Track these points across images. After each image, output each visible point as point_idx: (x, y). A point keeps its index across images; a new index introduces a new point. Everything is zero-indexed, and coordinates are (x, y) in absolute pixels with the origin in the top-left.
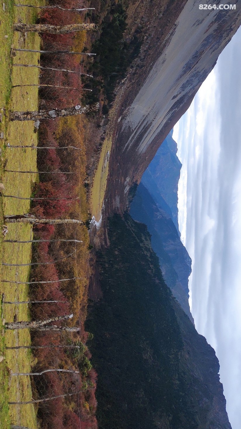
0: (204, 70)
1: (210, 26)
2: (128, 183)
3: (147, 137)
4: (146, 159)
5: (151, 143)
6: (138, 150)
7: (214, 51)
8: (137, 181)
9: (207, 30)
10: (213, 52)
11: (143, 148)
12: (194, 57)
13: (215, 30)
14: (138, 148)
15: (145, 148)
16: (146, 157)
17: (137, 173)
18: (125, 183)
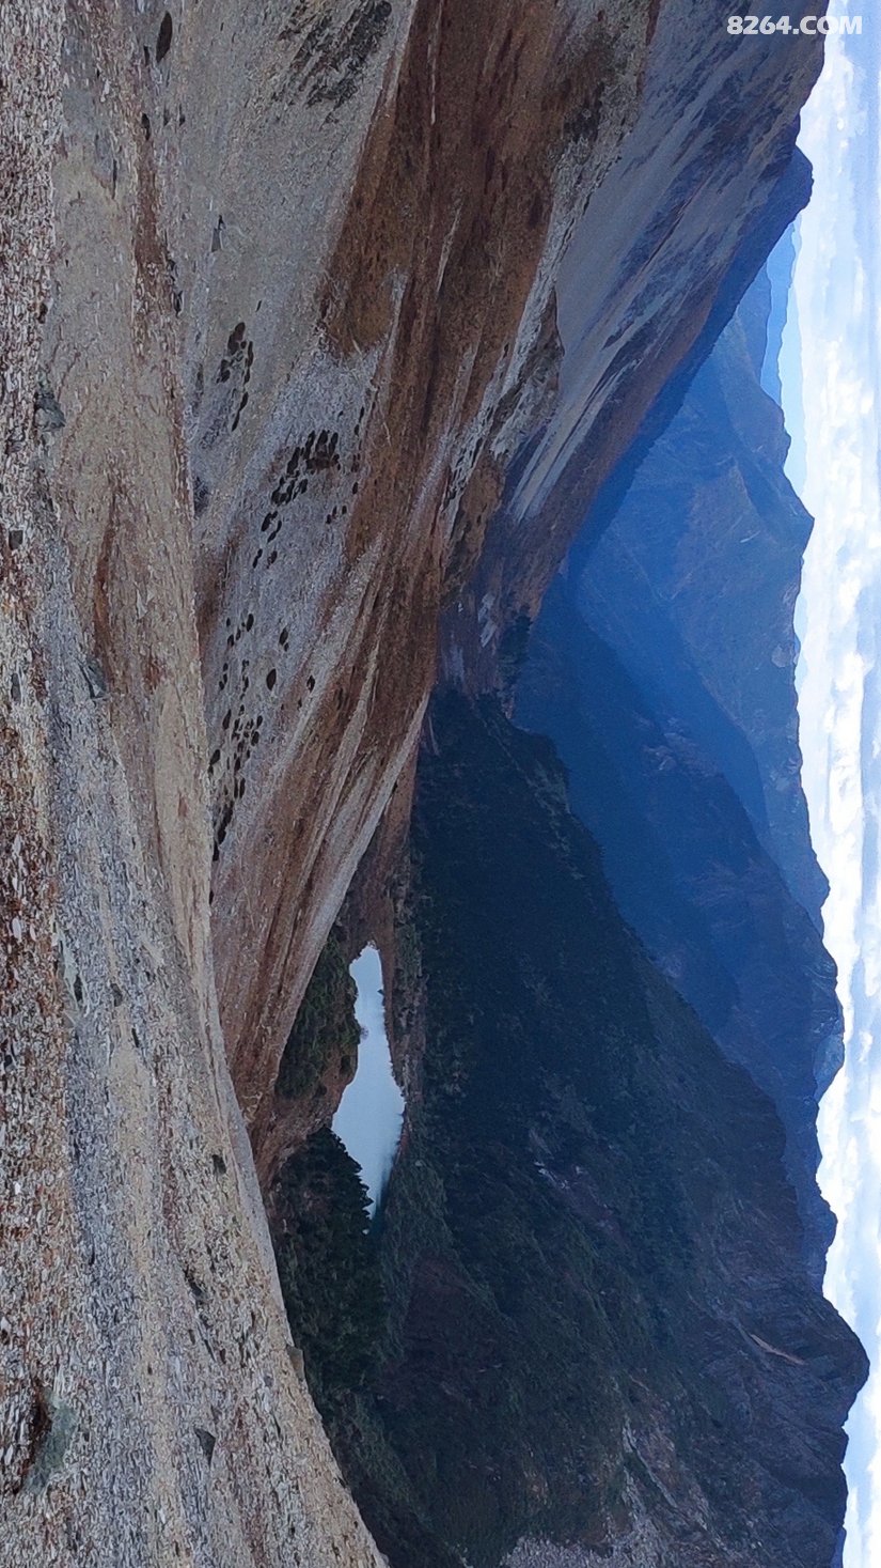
0: (705, 237)
1: (687, 143)
2: (489, 614)
3: (535, 468)
4: (549, 532)
5: (560, 479)
6: (512, 510)
7: (726, 182)
8: (526, 607)
9: (680, 156)
10: (726, 188)
11: (532, 501)
12: (652, 228)
13: (708, 146)
14: (510, 506)
15: (538, 501)
16: (549, 525)
17: (522, 581)
18: (481, 614)
